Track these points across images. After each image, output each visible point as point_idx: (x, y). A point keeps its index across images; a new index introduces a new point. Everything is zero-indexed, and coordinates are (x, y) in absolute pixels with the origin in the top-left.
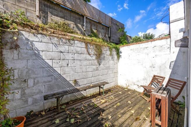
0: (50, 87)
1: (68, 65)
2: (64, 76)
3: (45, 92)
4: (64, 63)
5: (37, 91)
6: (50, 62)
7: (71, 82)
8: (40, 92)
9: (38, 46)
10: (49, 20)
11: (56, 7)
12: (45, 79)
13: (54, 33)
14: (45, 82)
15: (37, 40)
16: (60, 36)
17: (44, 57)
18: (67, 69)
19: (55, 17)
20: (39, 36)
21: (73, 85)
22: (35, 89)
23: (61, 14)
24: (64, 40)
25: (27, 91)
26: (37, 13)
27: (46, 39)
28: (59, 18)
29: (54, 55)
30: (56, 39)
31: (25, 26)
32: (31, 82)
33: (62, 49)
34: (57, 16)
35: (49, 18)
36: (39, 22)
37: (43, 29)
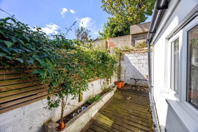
0: (133, 76)
1: (143, 66)
2: (140, 72)
3: (132, 77)
4: (141, 65)
5: (129, 76)
6: (134, 65)
7: (144, 76)
8: (130, 77)
9: (130, 58)
10: (136, 44)
11: (139, 35)
12: (132, 72)
13: (136, 51)
14: (132, 73)
15: (129, 56)
16: (139, 52)
17: (132, 63)
18: (142, 68)
20: (130, 54)
21: (146, 78)
22: (128, 75)
23: (142, 37)
24: (141, 54)
25: (126, 75)
26: (131, 43)
27: (133, 55)
28: (141, 40)
29: (136, 61)
30: (137, 54)
31: (126, 51)
32: (127, 72)
33: (140, 58)
34: (140, 39)
36: (131, 47)
37: (132, 50)
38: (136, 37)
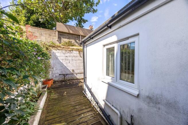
0: (62, 72)
1: (69, 62)
2: (68, 67)
3: (60, 73)
6: (61, 61)
7: (71, 71)
8: (58, 73)
9: (57, 54)
10: (62, 41)
11: (65, 34)
12: (60, 68)
13: (64, 48)
14: (60, 69)
15: (57, 52)
16: (66, 49)
17: (59, 59)
18: (69, 64)
19: (65, 39)
20: (58, 50)
21: (72, 72)
22: (56, 72)
23: (67, 37)
24: (68, 51)
25: (53, 72)
26: (57, 39)
27: (60, 51)
28: (66, 39)
29: (64, 58)
30: (64, 51)
31: (53, 47)
32: (55, 69)
33: (67, 55)
34: (66, 38)
35: (62, 40)
36: (57, 44)
37: (59, 47)
38: (62, 35)
